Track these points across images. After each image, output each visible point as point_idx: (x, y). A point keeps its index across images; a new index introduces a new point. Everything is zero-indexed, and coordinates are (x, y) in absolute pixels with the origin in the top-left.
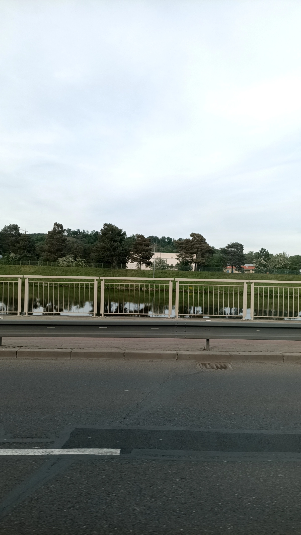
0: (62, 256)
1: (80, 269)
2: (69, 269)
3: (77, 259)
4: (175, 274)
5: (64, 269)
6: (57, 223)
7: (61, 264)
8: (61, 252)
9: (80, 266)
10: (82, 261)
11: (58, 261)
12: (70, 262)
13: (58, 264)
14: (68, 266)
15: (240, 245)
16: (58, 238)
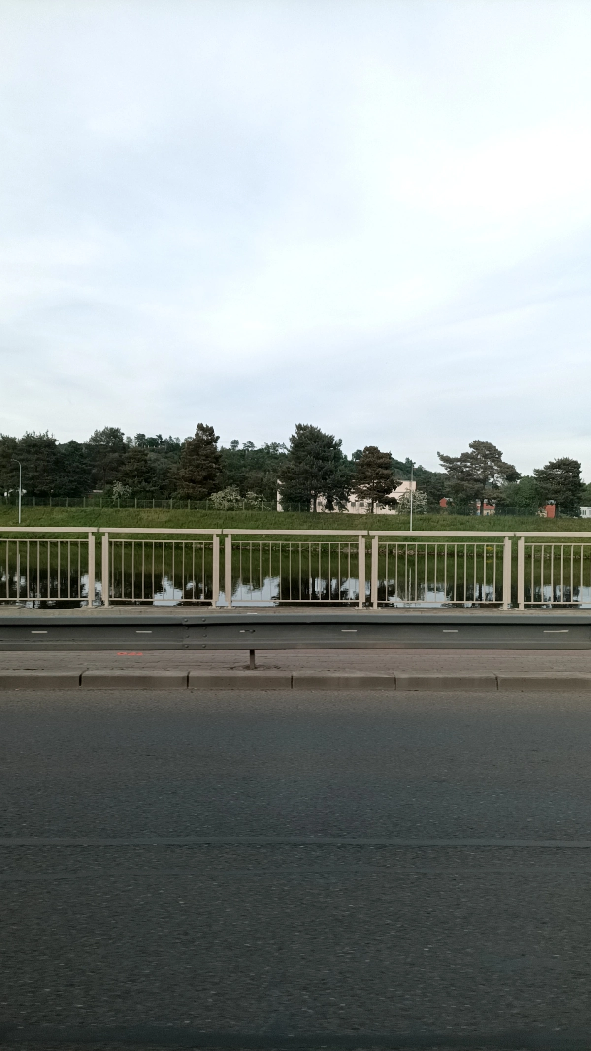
0: (215, 489)
1: (257, 514)
2: (236, 515)
3: (248, 494)
4: (448, 522)
5: (226, 516)
6: (202, 424)
7: (216, 505)
8: (214, 482)
9: (254, 508)
10: (257, 498)
11: (211, 499)
12: (234, 501)
13: (211, 504)
14: (231, 509)
15: (574, 463)
16: (209, 453)
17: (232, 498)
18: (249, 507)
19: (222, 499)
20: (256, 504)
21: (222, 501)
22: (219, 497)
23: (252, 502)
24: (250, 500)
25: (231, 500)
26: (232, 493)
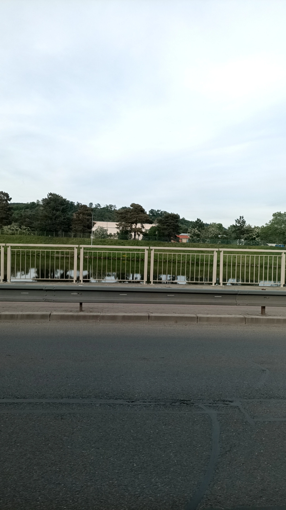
0: (7, 224)
1: (23, 237)
2: (12, 237)
3: (22, 227)
5: (7, 237)
6: (2, 192)
7: (5, 232)
8: (6, 221)
9: (24, 234)
10: (26, 229)
11: (3, 229)
12: (15, 230)
13: (3, 232)
14: (13, 234)
17: (13, 229)
18: (21, 234)
19: (8, 229)
20: (25, 232)
21: (8, 230)
22: (7, 228)
23: (23, 231)
24: (22, 230)
25: (13, 230)
26: (14, 226)
